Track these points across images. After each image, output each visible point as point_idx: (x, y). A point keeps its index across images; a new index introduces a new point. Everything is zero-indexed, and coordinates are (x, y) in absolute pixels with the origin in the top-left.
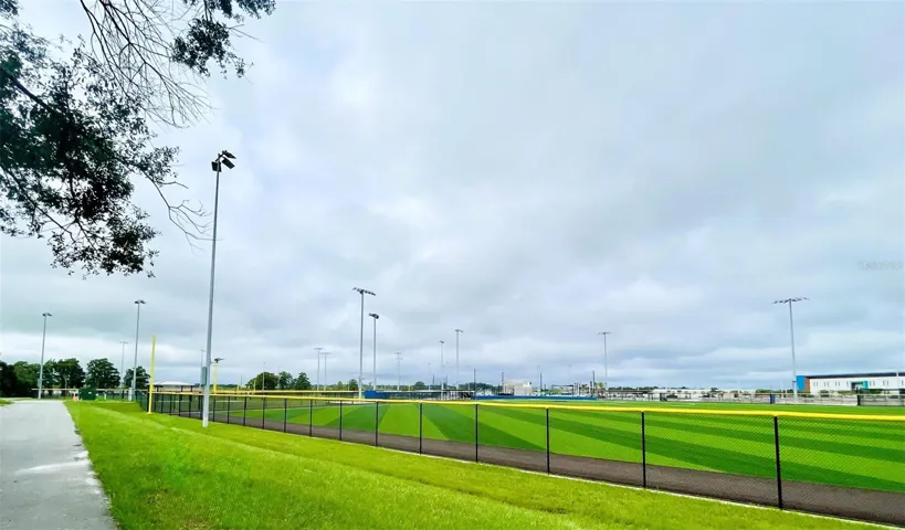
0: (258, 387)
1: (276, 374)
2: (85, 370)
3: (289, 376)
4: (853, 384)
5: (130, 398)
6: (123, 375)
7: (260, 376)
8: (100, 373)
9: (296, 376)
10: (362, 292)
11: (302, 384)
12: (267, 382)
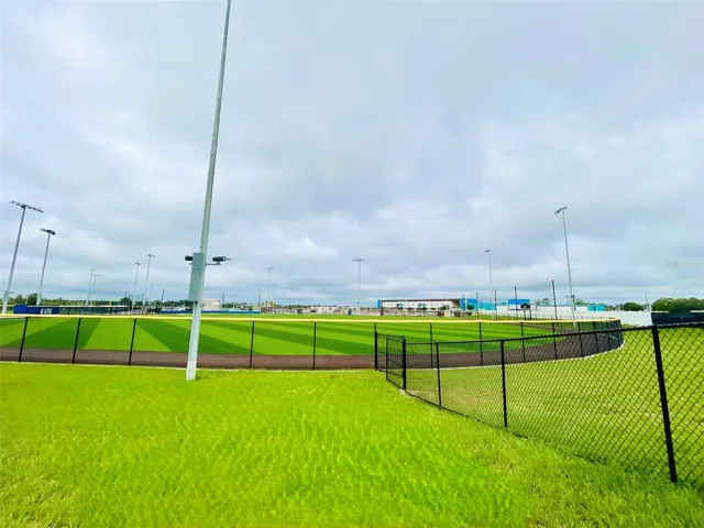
4: (397, 305)
10: (24, 207)
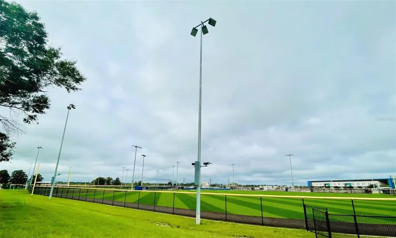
0: (96, 184)
1: (105, 178)
2: (10, 175)
3: (112, 179)
4: (325, 184)
5: (26, 188)
6: (29, 178)
7: (97, 179)
8: (18, 177)
9: (114, 179)
10: (136, 147)
11: (117, 182)
12: (101, 181)
